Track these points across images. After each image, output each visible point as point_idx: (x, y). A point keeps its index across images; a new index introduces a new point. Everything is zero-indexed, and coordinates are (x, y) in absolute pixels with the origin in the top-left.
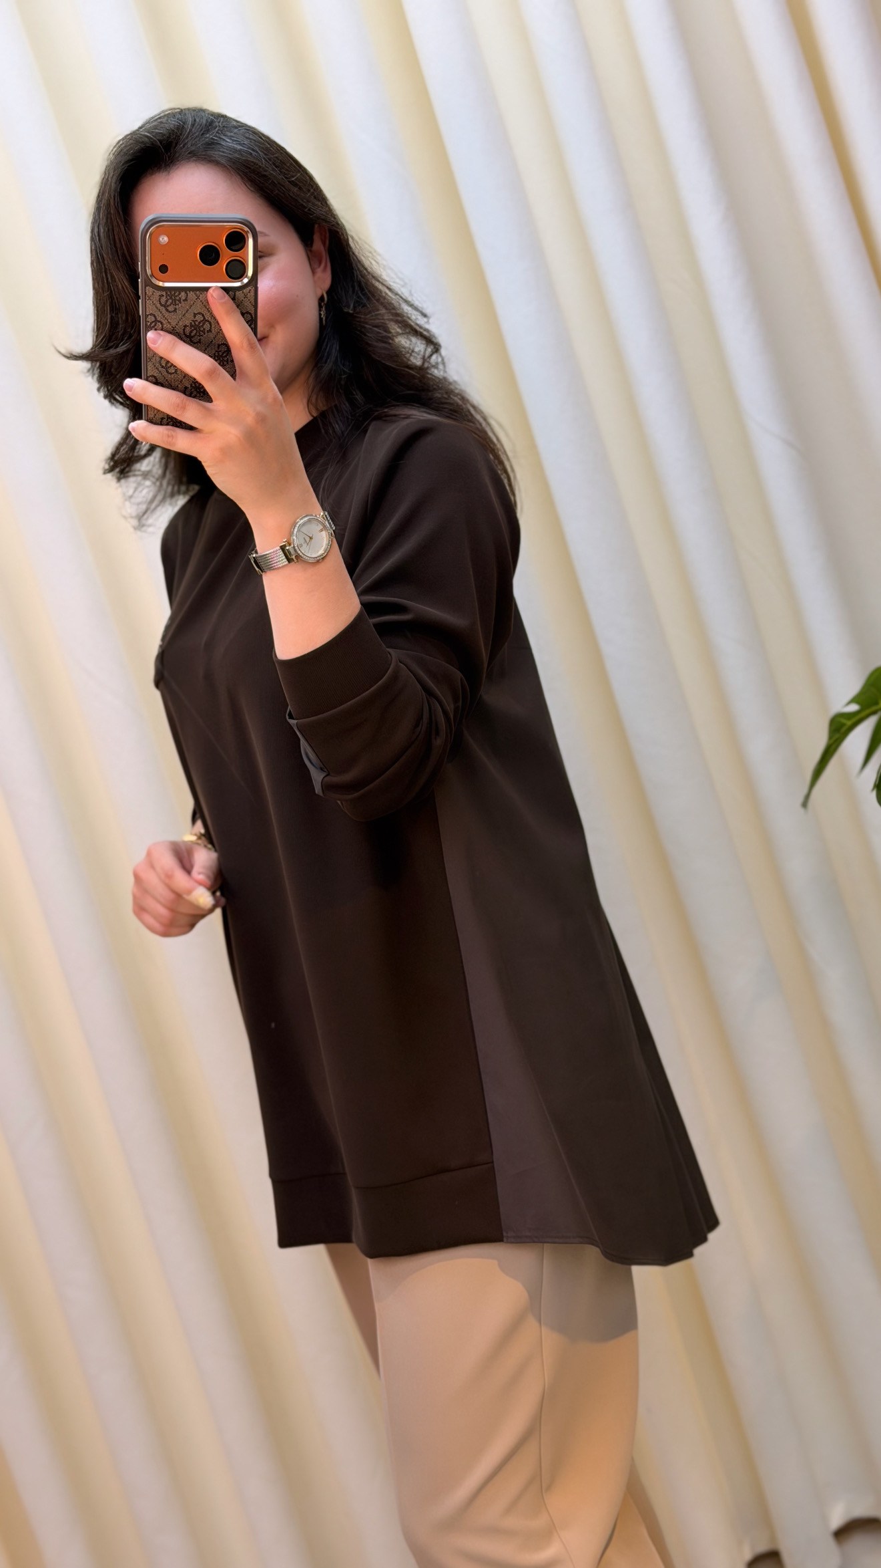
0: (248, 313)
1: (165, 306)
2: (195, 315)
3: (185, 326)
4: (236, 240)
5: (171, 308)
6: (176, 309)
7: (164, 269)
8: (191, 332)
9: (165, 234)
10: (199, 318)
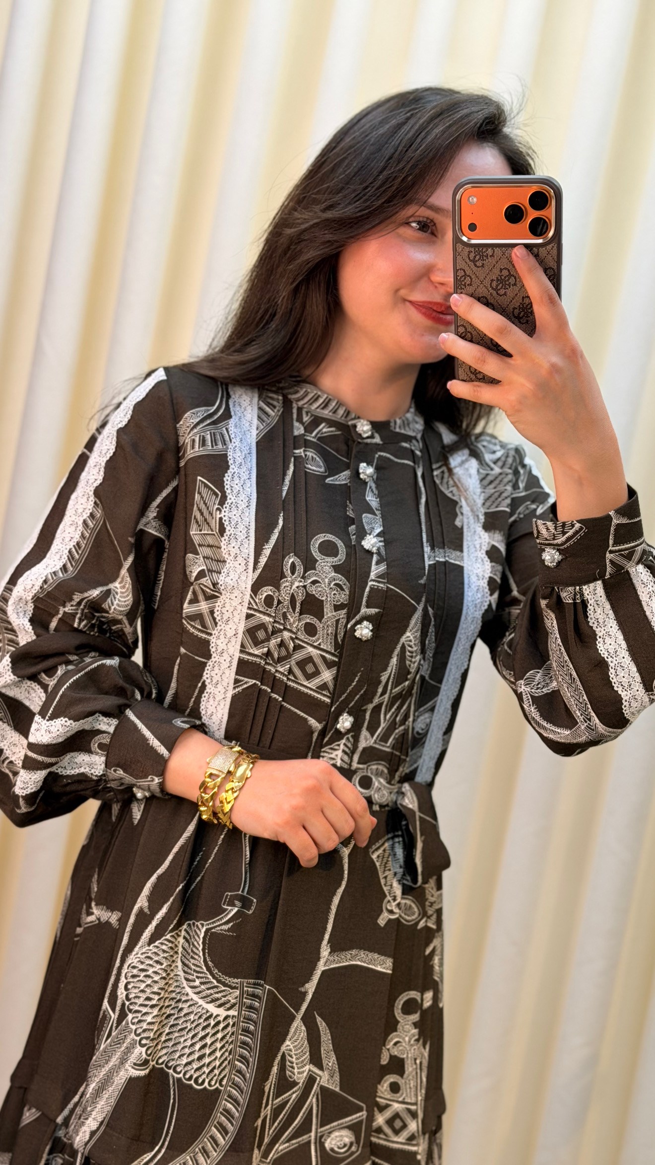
0: (550, 268)
1: (474, 261)
2: (501, 270)
3: (492, 280)
4: (539, 200)
5: (479, 263)
6: (483, 264)
7: (472, 227)
8: (497, 286)
9: (475, 196)
10: (505, 273)
